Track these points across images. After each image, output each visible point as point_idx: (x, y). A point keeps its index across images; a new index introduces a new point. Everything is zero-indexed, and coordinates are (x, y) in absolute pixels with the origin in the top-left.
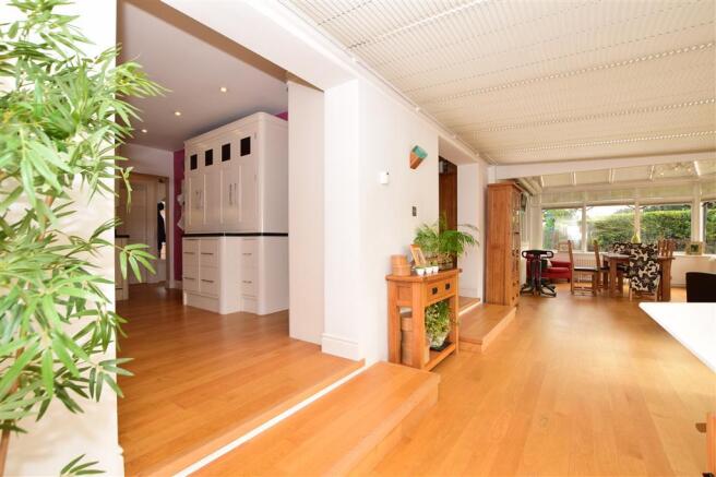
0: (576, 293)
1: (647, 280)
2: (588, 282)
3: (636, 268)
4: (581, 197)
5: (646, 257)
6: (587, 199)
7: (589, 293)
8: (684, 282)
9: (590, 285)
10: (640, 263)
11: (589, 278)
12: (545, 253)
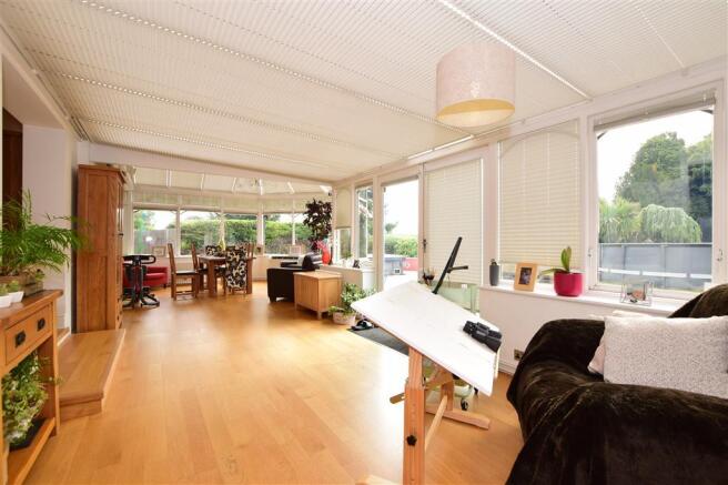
0: (178, 298)
1: (238, 278)
2: (188, 285)
3: (231, 268)
4: (176, 200)
5: (238, 257)
6: (181, 202)
7: (190, 297)
8: (266, 277)
9: (190, 288)
10: (234, 264)
11: (189, 281)
12: (147, 258)
